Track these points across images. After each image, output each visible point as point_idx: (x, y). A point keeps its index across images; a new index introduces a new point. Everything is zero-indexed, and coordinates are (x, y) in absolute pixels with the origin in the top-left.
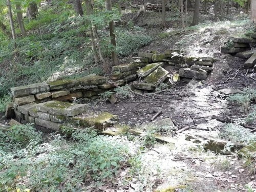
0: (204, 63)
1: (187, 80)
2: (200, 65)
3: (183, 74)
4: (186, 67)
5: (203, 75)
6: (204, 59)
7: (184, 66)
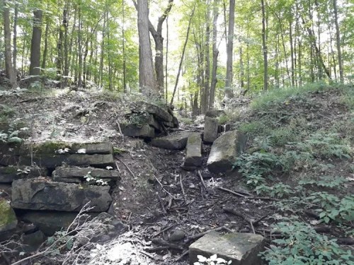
0: (93, 159)
1: (46, 220)
2: (84, 165)
3: (26, 198)
4: (34, 174)
5: (98, 195)
6: (93, 148)
7: (27, 170)
